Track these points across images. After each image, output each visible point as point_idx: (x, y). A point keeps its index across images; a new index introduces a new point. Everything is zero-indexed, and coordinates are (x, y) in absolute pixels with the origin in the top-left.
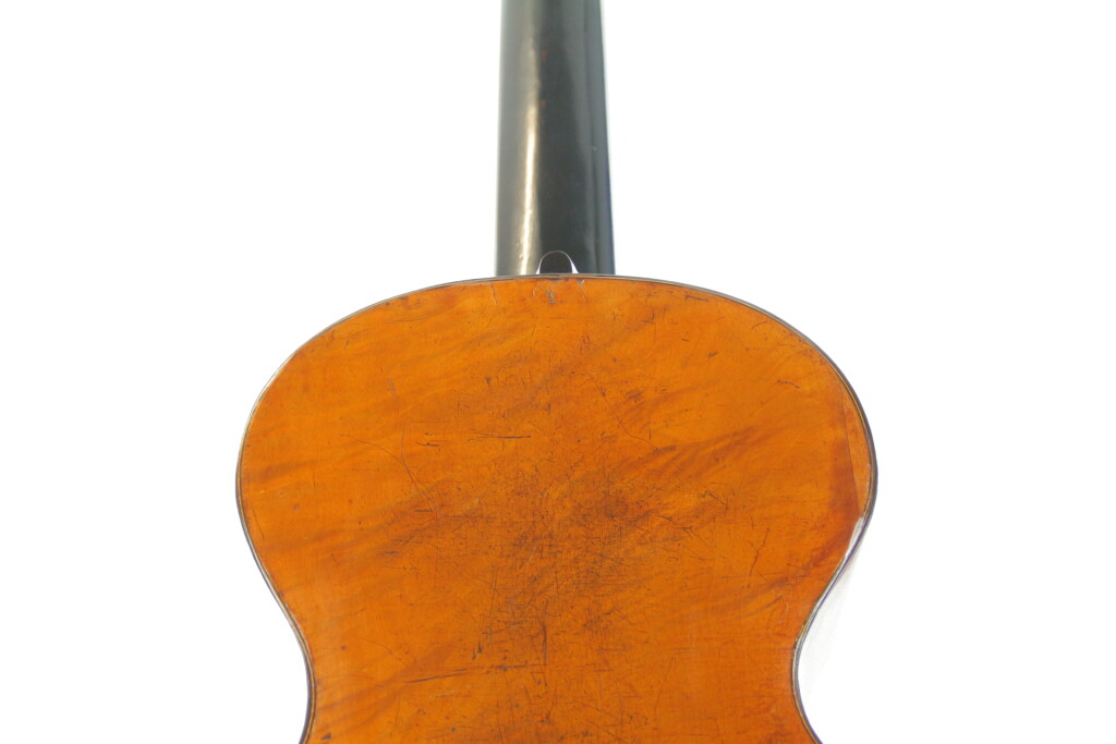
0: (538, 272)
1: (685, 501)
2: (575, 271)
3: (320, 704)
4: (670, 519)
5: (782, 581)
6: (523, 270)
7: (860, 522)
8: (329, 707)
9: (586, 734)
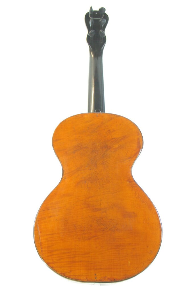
0: (95, 112)
1: (116, 146)
2: (100, 112)
3: (64, 173)
4: (114, 148)
5: (130, 158)
6: (92, 112)
7: (141, 150)
8: (65, 174)
9: (102, 179)
